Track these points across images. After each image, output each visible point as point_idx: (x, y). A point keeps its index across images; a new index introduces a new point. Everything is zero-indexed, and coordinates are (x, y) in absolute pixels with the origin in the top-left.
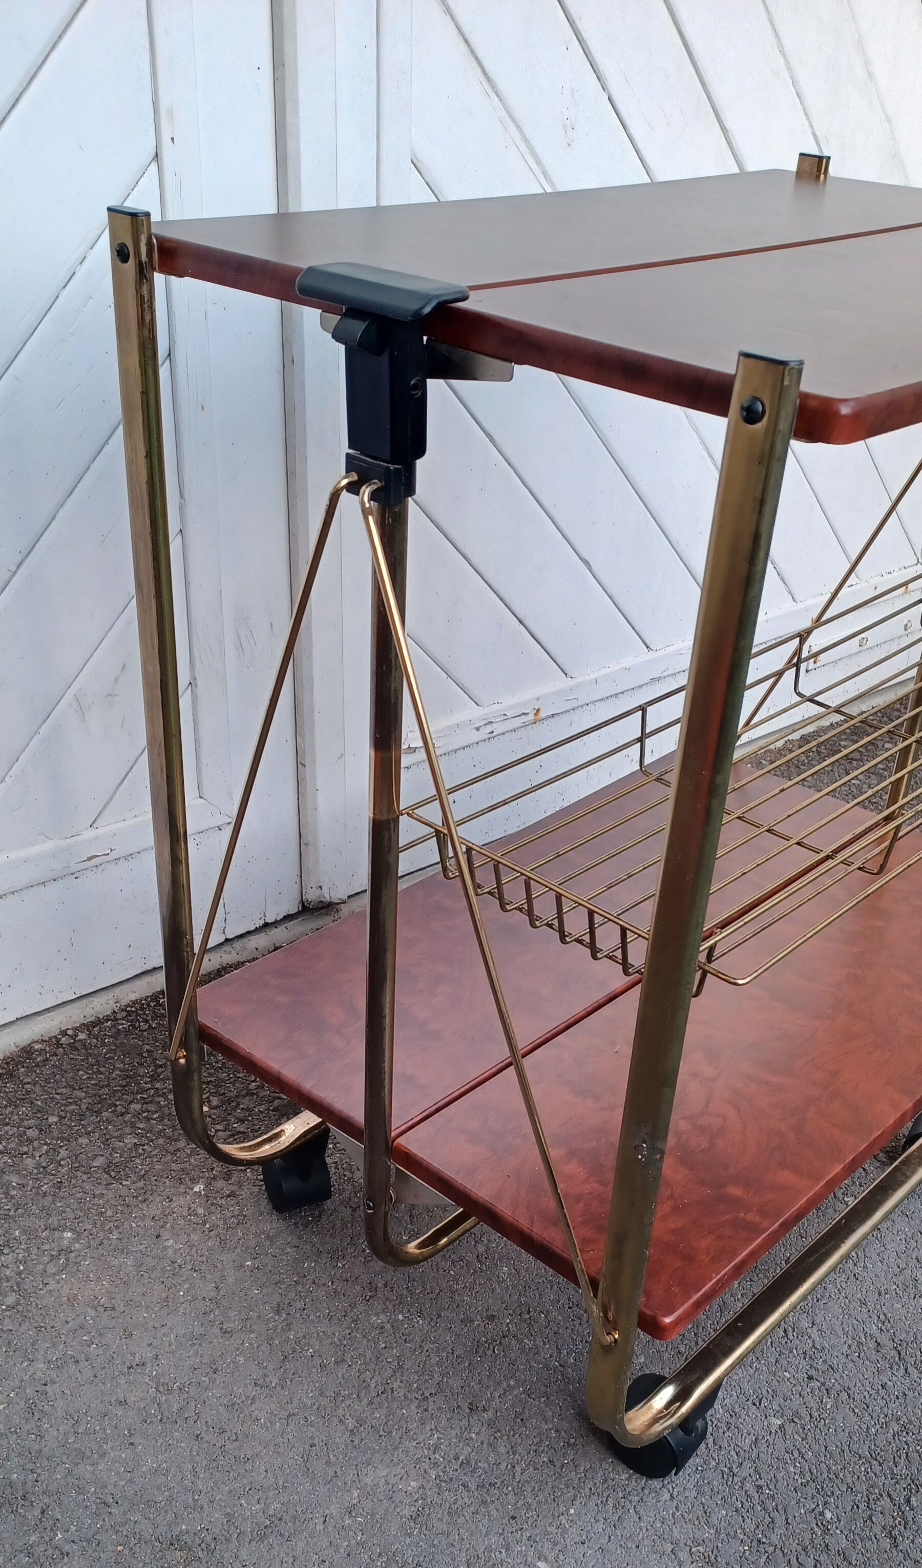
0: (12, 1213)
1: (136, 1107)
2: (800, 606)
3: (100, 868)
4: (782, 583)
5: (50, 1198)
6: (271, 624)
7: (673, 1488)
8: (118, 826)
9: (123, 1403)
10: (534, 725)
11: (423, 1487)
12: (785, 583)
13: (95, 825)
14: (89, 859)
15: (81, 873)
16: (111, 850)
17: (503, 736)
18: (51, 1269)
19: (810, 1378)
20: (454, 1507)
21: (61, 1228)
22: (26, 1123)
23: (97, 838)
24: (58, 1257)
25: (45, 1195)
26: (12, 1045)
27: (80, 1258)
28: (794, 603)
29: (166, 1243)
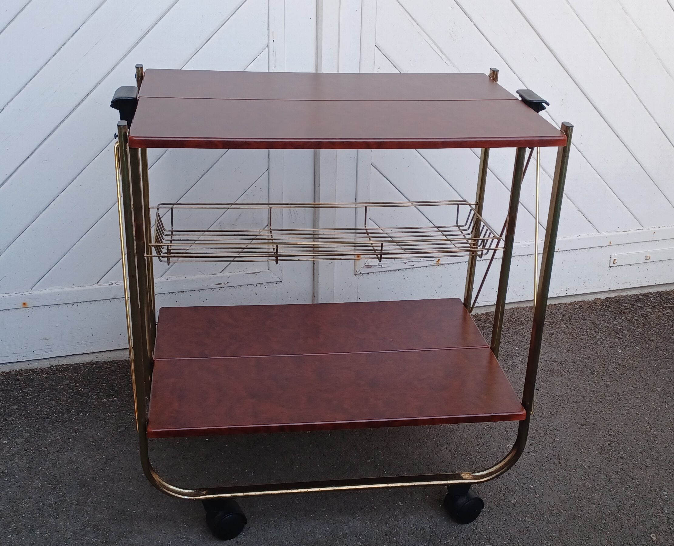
2: (602, 235)
3: (223, 289)
4: (589, 223)
8: (231, 274)
10: (437, 266)
12: (591, 223)
13: (223, 272)
14: (218, 284)
15: (215, 289)
16: (227, 283)
17: (420, 268)
23: (222, 277)
28: (598, 233)
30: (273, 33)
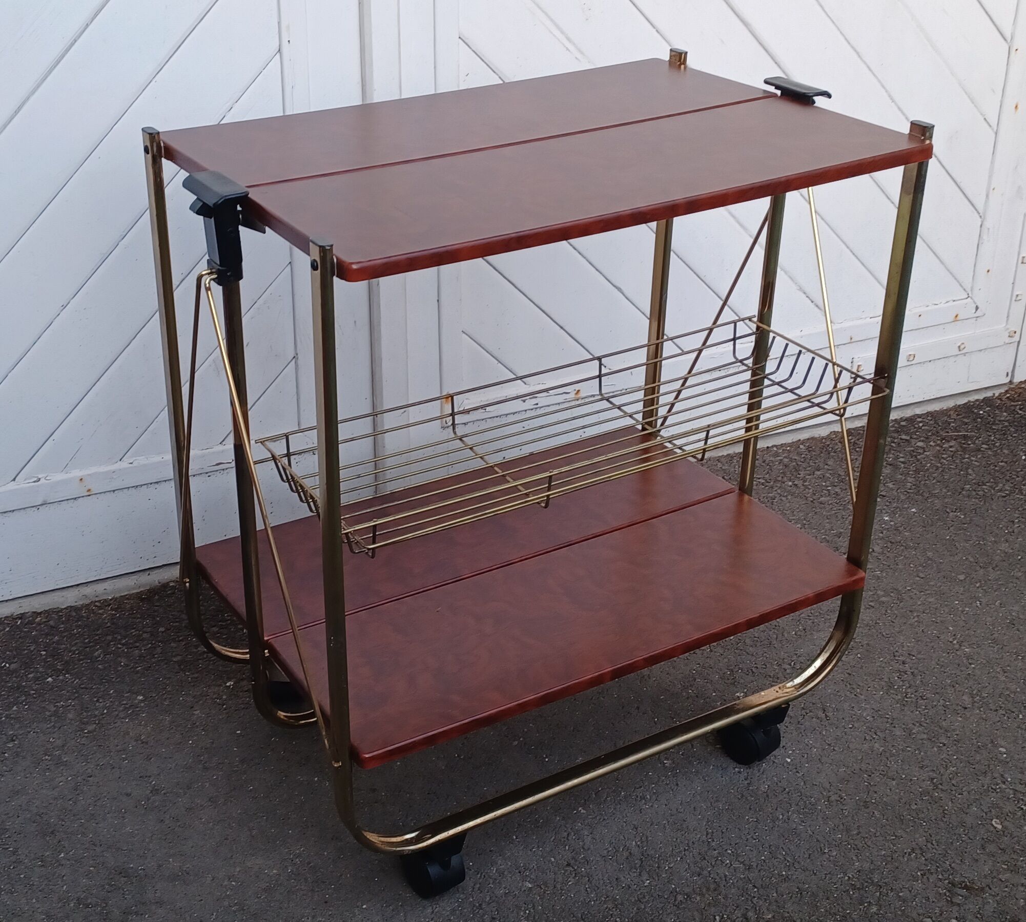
0: (114, 680)
1: (215, 629)
3: (226, 471)
5: (139, 675)
6: (355, 322)
7: (436, 908)
9: (128, 795)
11: (280, 875)
13: (224, 443)
14: (218, 464)
15: (215, 473)
18: (122, 715)
19: (568, 865)
20: (293, 889)
21: (138, 694)
22: (145, 629)
23: (223, 451)
24: (128, 709)
25: (138, 672)
26: (157, 582)
27: (141, 712)
29: (194, 712)
30: (288, 27)
